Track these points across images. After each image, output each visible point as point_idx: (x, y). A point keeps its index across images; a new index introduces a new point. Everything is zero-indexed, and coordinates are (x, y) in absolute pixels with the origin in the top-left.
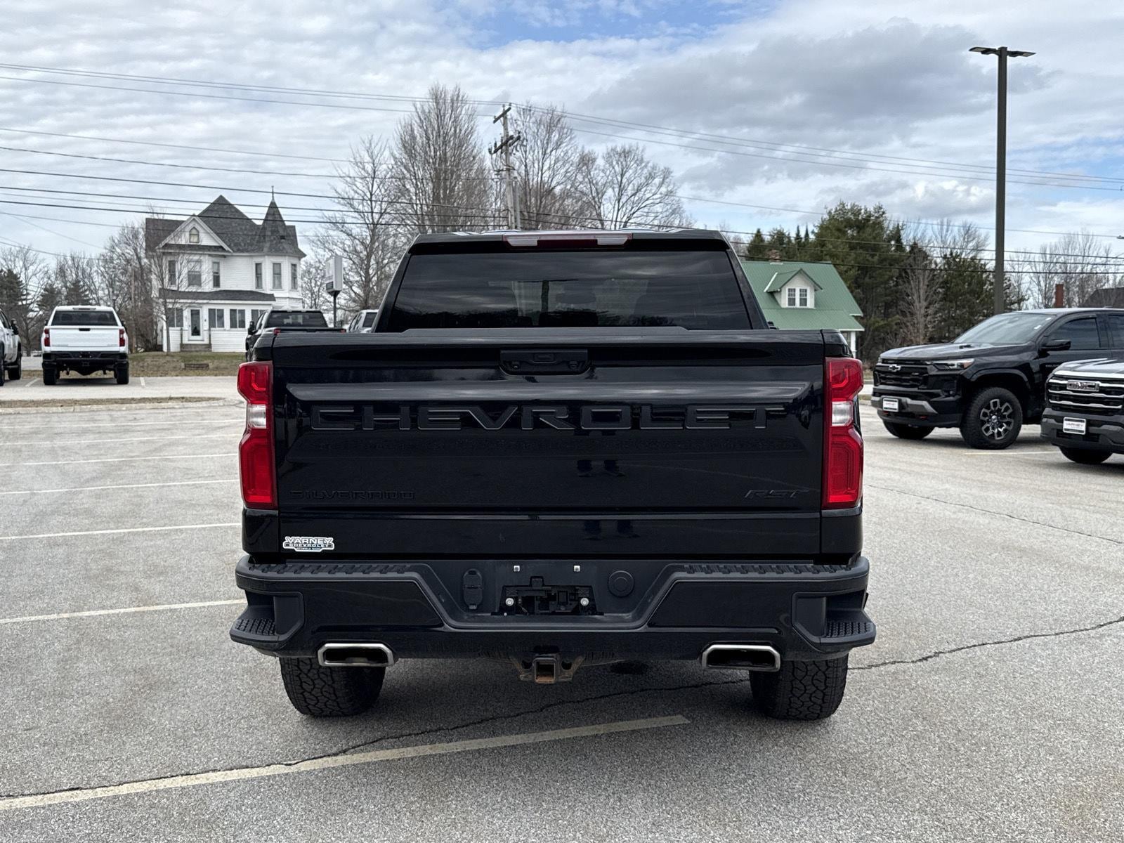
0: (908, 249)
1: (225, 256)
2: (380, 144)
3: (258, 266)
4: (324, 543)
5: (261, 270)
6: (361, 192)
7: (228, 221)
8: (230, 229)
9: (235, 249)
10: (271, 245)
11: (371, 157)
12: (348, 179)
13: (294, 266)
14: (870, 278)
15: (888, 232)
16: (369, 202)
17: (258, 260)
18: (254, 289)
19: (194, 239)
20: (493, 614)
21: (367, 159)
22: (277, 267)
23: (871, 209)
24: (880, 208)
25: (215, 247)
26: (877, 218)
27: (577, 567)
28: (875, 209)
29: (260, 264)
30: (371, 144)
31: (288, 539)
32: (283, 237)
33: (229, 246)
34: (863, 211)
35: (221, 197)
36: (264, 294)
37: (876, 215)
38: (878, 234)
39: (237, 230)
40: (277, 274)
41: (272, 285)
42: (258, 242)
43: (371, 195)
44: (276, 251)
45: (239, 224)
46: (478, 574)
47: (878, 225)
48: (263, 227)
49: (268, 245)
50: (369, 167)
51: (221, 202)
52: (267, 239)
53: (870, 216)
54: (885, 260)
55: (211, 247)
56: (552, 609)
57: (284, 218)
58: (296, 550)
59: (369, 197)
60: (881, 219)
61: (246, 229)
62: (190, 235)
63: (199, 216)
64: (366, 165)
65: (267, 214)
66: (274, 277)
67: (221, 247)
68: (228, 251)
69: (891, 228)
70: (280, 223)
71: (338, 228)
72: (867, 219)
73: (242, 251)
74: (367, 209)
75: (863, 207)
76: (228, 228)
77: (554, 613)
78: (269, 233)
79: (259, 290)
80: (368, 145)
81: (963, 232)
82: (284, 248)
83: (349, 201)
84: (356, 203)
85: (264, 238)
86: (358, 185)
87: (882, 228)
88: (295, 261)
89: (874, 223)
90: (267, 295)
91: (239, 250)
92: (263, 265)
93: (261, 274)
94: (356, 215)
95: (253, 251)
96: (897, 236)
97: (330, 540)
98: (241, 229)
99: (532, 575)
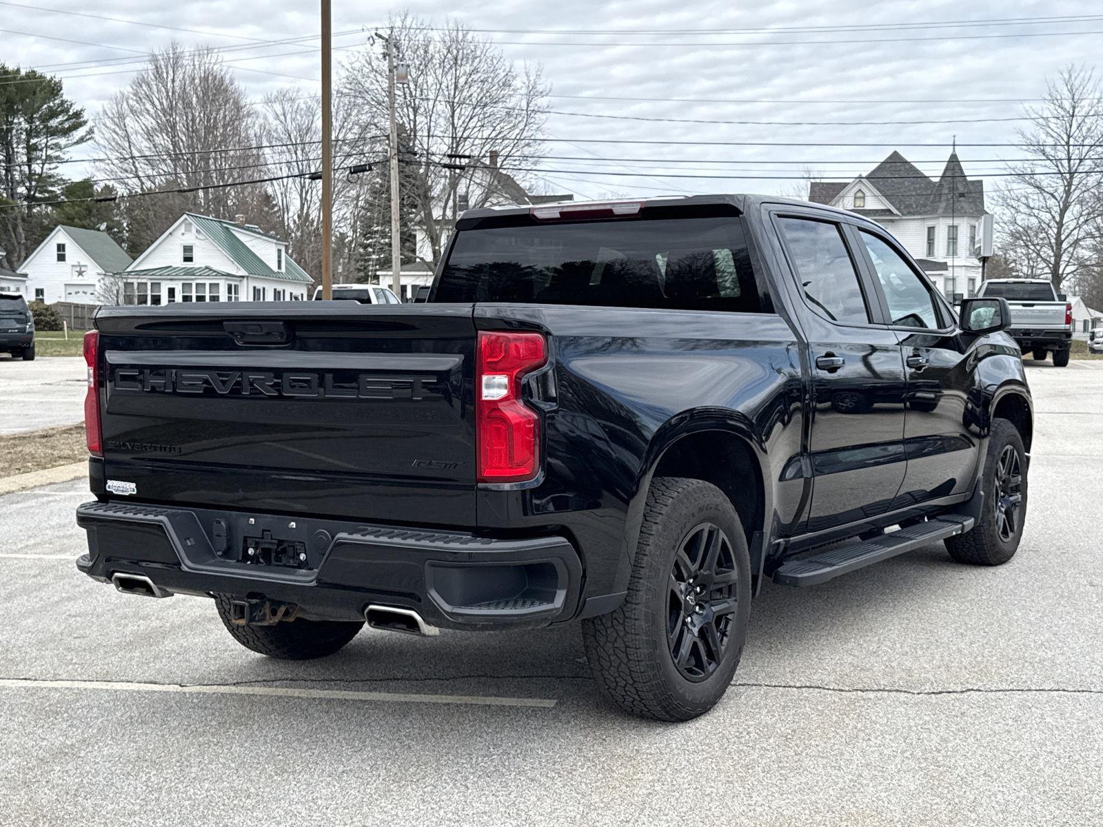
1: (892, 221)
2: (1082, 74)
3: (931, 230)
4: (130, 488)
5: (934, 235)
6: (1055, 135)
7: (901, 180)
8: (902, 190)
9: (905, 212)
10: (948, 205)
11: (1071, 91)
12: (1041, 121)
13: (973, 227)
16: (1066, 147)
17: (931, 223)
18: (924, 257)
19: (859, 203)
20: (238, 561)
21: (1066, 94)
22: (953, 229)
25: (882, 210)
27: (293, 524)
29: (933, 228)
30: (1070, 76)
31: (110, 483)
32: (962, 195)
33: (898, 209)
35: (895, 153)
36: (935, 263)
39: (910, 190)
40: (953, 239)
41: (946, 251)
42: (933, 202)
43: (1069, 137)
44: (953, 212)
45: (913, 183)
46: (222, 523)
48: (940, 184)
49: (943, 205)
50: (1067, 105)
51: (895, 159)
52: (944, 198)
55: (877, 211)
56: (284, 561)
57: (966, 173)
58: (114, 492)
59: (1066, 139)
61: (920, 188)
62: (855, 198)
63: (867, 178)
64: (1064, 102)
65: (946, 170)
66: (949, 243)
67: (889, 211)
68: (897, 215)
70: (961, 179)
71: (1025, 181)
73: (913, 214)
74: (1063, 155)
76: (899, 188)
77: (285, 566)
78: (946, 191)
79: (930, 259)
80: (1067, 76)
82: (962, 207)
83: (1040, 148)
84: (1048, 149)
85: (940, 198)
86: (1052, 126)
88: (973, 222)
90: (939, 263)
91: (910, 213)
92: (936, 229)
93: (933, 240)
94: (1048, 163)
95: (925, 213)
97: (133, 485)
98: (915, 188)
99: (262, 528)
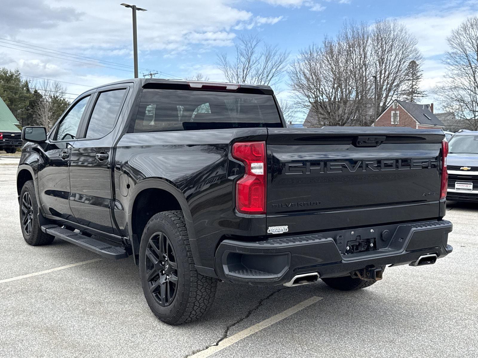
0: (33, 93)
4: (283, 229)
14: (14, 106)
15: (22, 83)
23: (13, 71)
24: (18, 71)
26: (16, 76)
27: (372, 230)
28: (15, 71)
31: (270, 228)
34: (9, 72)
37: (16, 75)
38: (18, 84)
47: (18, 80)
53: (13, 75)
54: (22, 97)
58: (273, 233)
60: (19, 77)
69: (24, 82)
72: (12, 76)
75: (9, 70)
81: (55, 86)
87: (19, 81)
89: (15, 78)
96: (26, 85)
97: (286, 227)
